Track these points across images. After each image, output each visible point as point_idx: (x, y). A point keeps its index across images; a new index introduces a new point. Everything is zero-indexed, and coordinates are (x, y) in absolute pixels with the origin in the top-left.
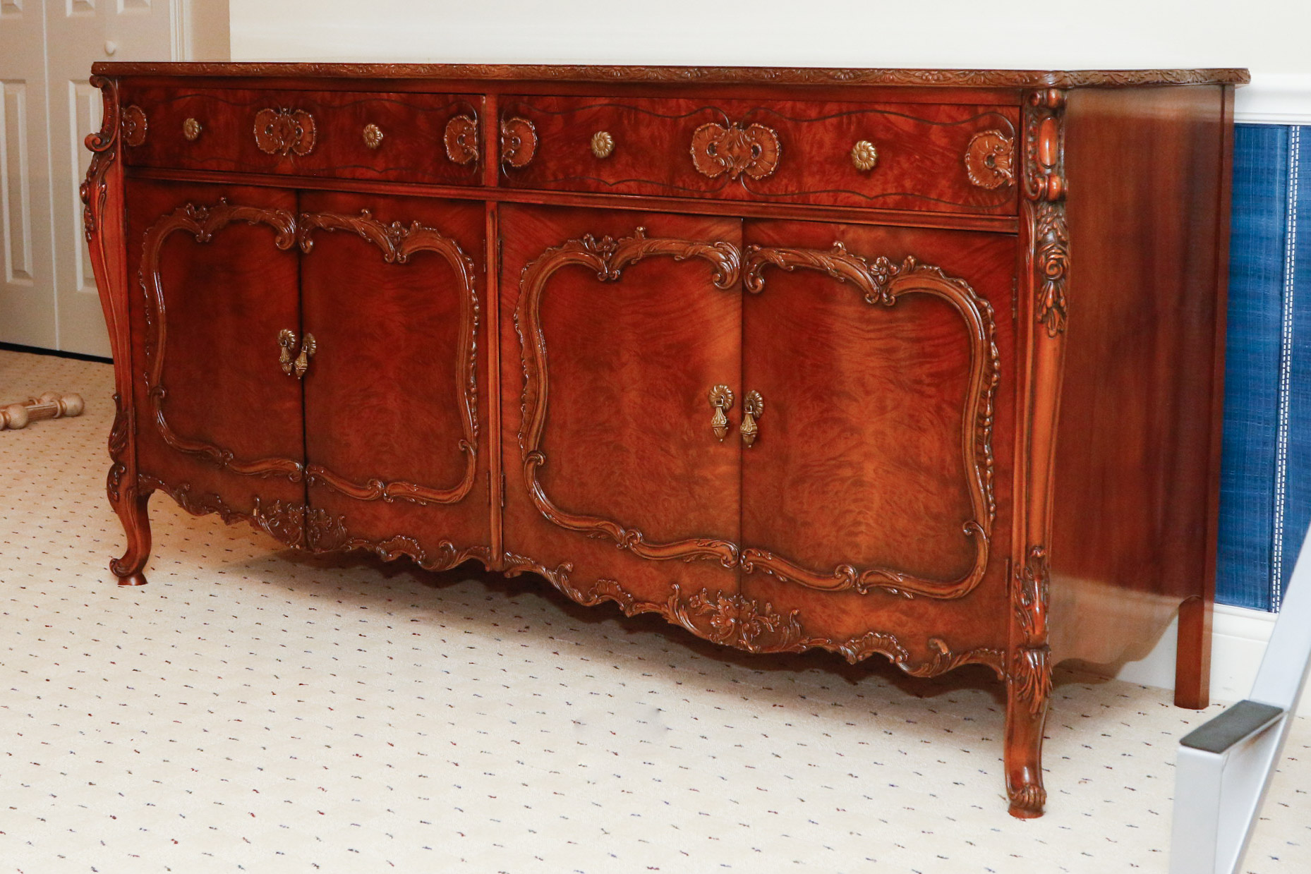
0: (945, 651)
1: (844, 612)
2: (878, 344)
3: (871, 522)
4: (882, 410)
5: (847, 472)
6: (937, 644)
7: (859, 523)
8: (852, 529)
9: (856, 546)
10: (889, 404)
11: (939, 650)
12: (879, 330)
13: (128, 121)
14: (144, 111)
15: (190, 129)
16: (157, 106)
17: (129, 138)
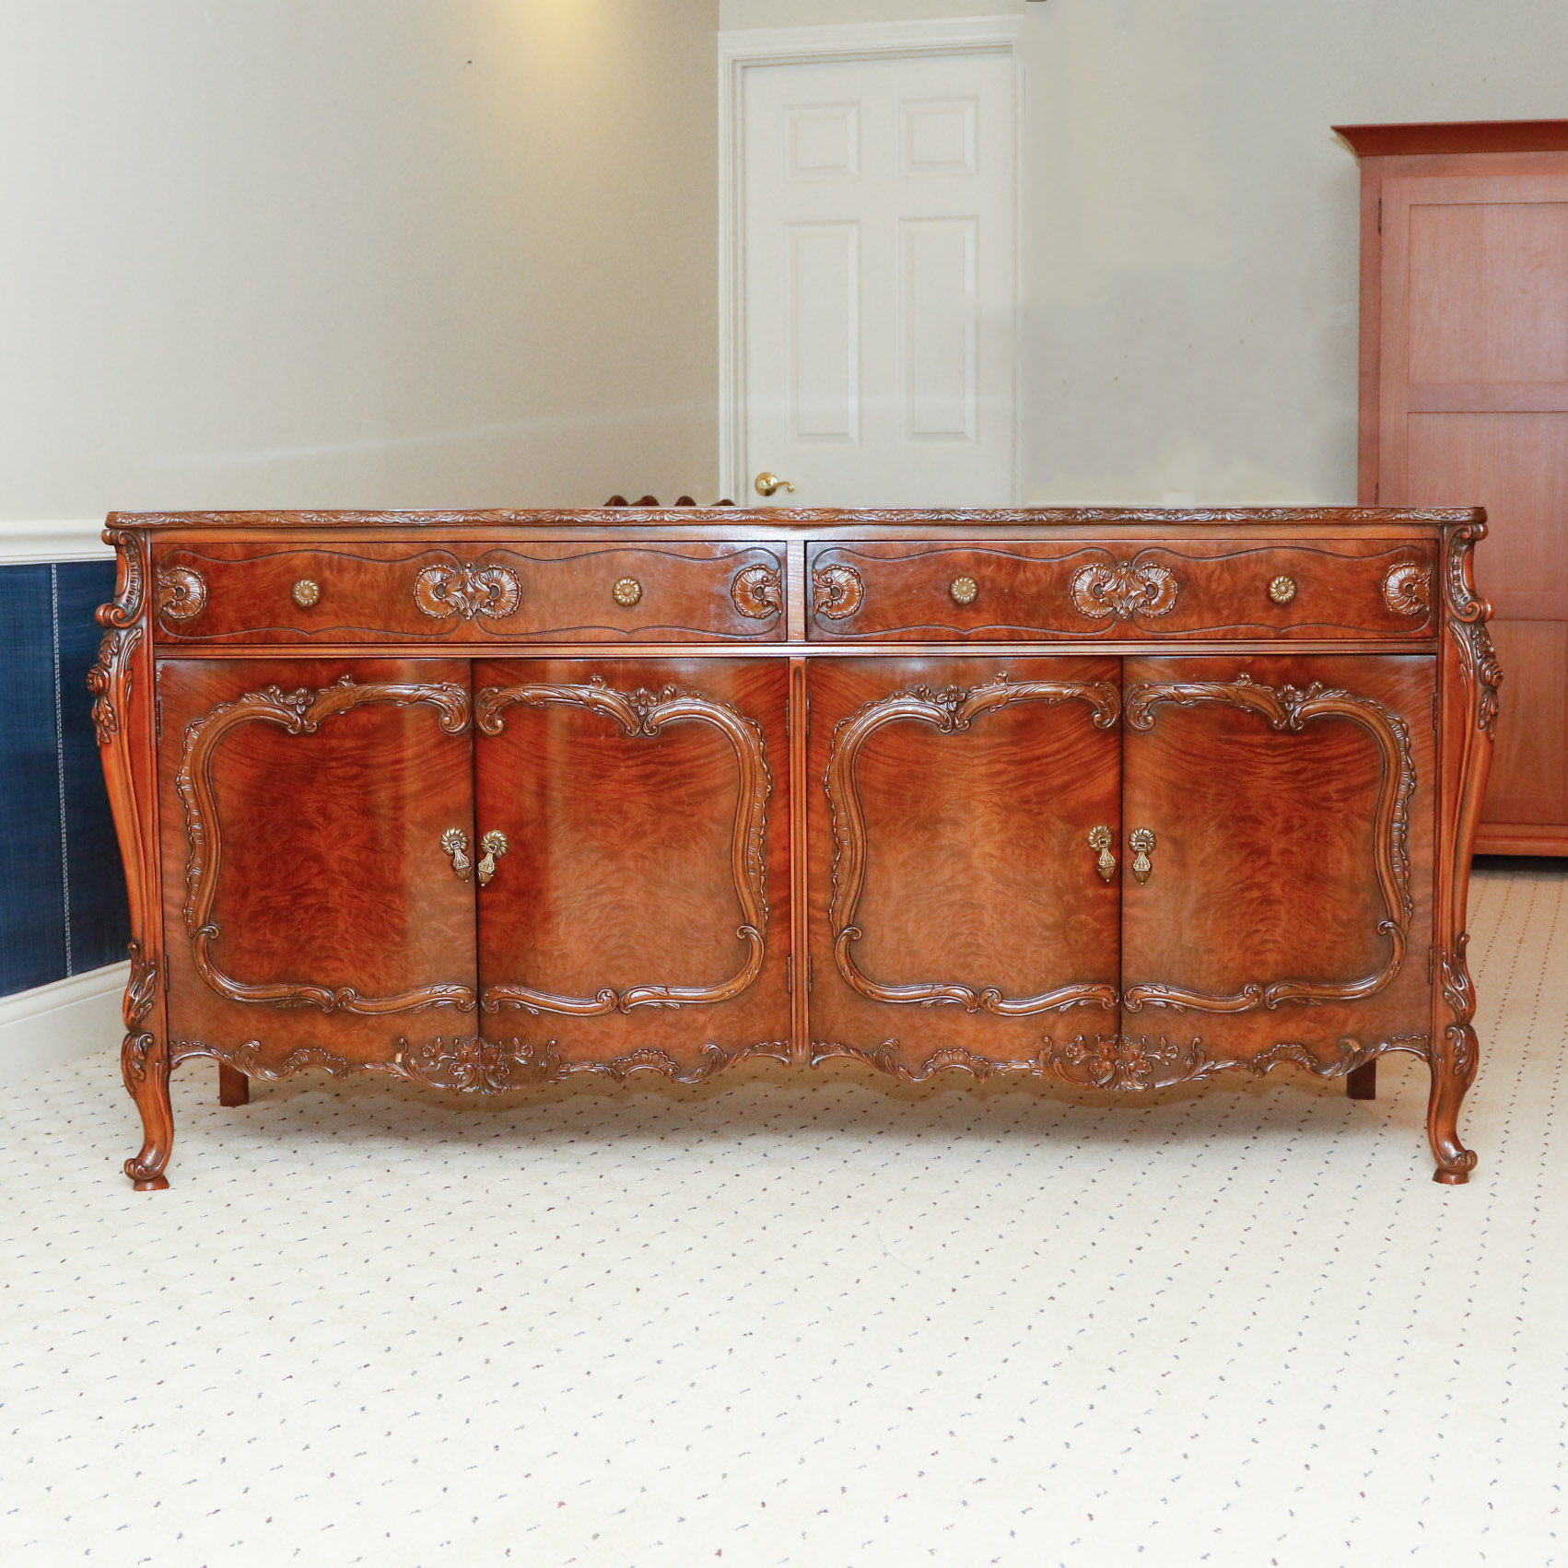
0: (1356, 1049)
1: (1251, 1030)
2: (1284, 768)
3: (1279, 939)
4: (1288, 829)
5: (1256, 894)
6: (1348, 1043)
7: (1266, 941)
8: (1259, 948)
9: (1263, 963)
10: (1296, 823)
11: (1351, 1049)
12: (1287, 754)
13: (169, 587)
14: (201, 573)
15: (307, 592)
16: (227, 566)
17: (173, 608)
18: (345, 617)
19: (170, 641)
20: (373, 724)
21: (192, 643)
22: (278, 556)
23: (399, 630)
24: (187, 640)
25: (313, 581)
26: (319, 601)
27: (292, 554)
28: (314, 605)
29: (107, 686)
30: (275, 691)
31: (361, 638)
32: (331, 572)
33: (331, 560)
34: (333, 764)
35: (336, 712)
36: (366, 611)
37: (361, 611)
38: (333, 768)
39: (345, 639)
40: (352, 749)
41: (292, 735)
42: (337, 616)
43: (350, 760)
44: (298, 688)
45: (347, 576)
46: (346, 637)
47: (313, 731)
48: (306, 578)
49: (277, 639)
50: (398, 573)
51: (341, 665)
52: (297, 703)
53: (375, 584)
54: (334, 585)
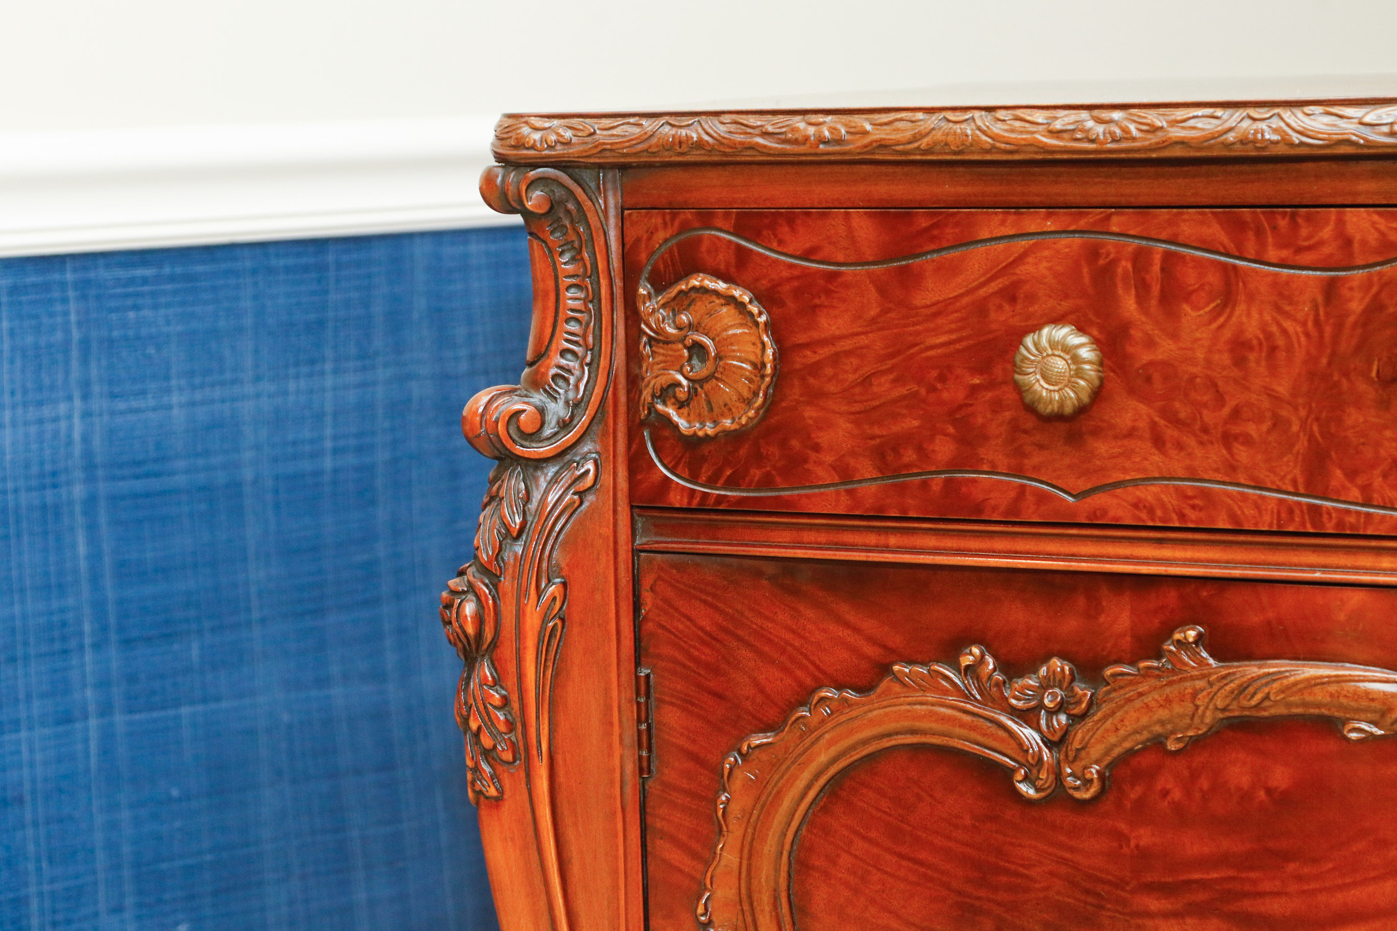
13: (667, 341)
14: (758, 297)
15: (1059, 365)
16: (833, 276)
17: (681, 405)
18: (1180, 446)
19: (676, 499)
20: (1269, 791)
21: (740, 509)
22: (981, 248)
23: (1355, 493)
24: (720, 499)
25: (1081, 329)
26: (1098, 394)
27: (1024, 243)
28: (1082, 410)
29: (488, 635)
30: (981, 660)
31: (1233, 517)
32: (1142, 300)
33: (1140, 258)
34: (1154, 904)
35: (1157, 744)
36: (1251, 429)
37: (1236, 429)
38: (1150, 915)
39: (1182, 516)
40: (1202, 863)
41: (1029, 802)
42: (1158, 441)
43: (1201, 896)
44: (1046, 659)
45: (1190, 314)
46: (1188, 511)
47: (1087, 795)
48: (1058, 320)
49: (978, 508)
50: (1356, 306)
51: (1171, 596)
52: (1041, 705)
53: (1281, 342)
54: (1150, 343)
